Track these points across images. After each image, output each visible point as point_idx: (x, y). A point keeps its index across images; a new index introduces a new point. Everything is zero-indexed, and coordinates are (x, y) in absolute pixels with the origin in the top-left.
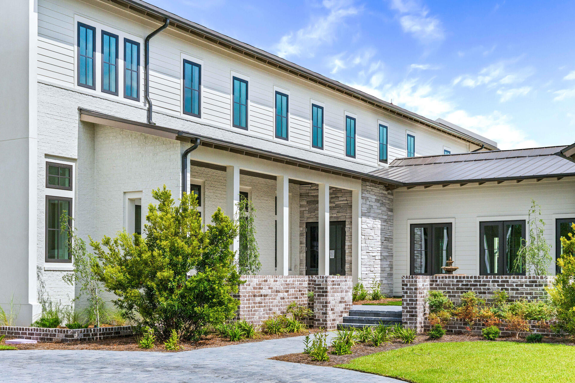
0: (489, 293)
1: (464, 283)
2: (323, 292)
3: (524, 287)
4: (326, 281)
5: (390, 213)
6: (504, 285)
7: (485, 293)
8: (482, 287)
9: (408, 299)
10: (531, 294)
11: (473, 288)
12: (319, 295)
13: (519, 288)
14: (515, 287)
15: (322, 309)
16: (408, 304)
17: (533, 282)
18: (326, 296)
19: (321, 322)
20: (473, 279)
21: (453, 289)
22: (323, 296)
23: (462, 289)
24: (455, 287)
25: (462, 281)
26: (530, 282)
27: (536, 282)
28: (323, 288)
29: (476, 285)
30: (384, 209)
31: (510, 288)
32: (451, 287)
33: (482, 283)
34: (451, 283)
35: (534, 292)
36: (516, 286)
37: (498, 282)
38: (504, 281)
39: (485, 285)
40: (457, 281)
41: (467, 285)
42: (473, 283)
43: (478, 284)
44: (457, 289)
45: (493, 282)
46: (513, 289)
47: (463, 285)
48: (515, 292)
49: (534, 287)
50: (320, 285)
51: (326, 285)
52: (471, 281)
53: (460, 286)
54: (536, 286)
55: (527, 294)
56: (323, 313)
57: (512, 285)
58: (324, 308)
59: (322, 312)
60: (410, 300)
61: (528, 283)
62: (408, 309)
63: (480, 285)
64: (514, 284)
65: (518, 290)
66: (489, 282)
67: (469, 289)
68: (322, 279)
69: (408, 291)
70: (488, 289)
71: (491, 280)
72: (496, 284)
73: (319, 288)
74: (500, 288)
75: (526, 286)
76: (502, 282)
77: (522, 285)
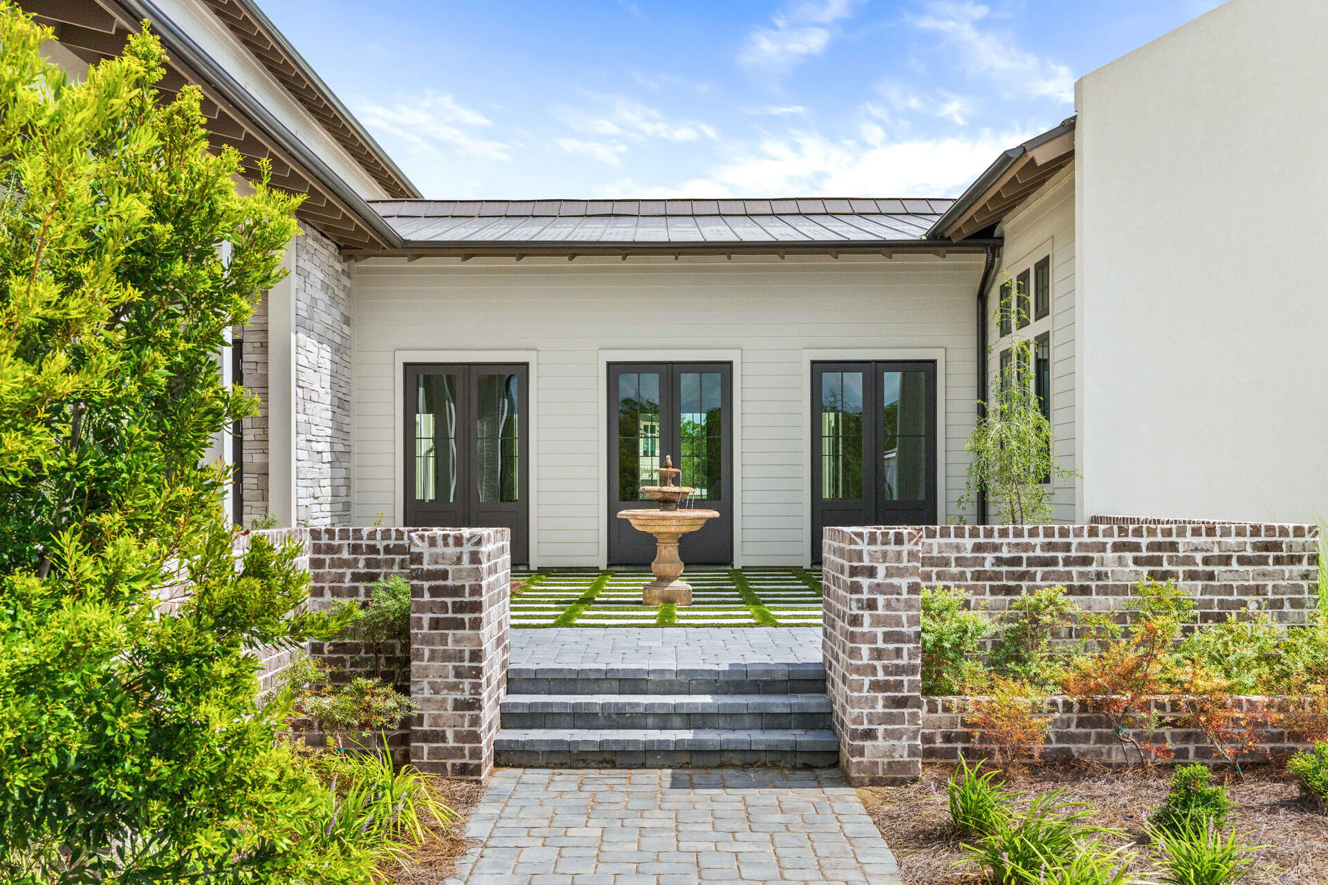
0: (1104, 590)
1: (1005, 553)
2: (459, 608)
3: (1235, 565)
4: (475, 558)
5: (346, 329)
6: (1159, 561)
7: (1085, 590)
8: (1075, 570)
9: (880, 631)
10: (1258, 590)
11: (1040, 571)
12: (435, 624)
13: (1217, 569)
14: (1201, 568)
15: (454, 687)
16: (878, 654)
17: (1267, 547)
18: (476, 624)
19: (451, 743)
20: (1041, 540)
21: (962, 576)
22: (460, 625)
23: (996, 576)
24: (969, 571)
25: (996, 548)
26: (1255, 547)
27: (1276, 546)
28: (457, 591)
29: (1053, 562)
30: (336, 314)
31: (1181, 569)
32: (954, 569)
33: (1073, 554)
34: (953, 555)
35: (1270, 584)
36: (1206, 561)
37: (1136, 547)
38: (1159, 547)
39: (1086, 561)
40: (978, 548)
41: (1017, 561)
42: (1038, 553)
43: (1061, 555)
44: (978, 576)
45: (1117, 547)
46: (1192, 576)
47: (1000, 561)
48: (1200, 584)
49: (1271, 567)
50: (444, 575)
51: (477, 574)
52: (1033, 548)
53: (988, 566)
54: (1278, 561)
55: (1245, 590)
56: (460, 705)
57: (1188, 560)
58: (467, 683)
59: (451, 697)
60: (888, 637)
61: (1249, 552)
62: (881, 676)
63: (1067, 562)
64: (1199, 557)
65: (1211, 576)
66: (1102, 548)
67: (1022, 576)
68: (452, 550)
69: (881, 599)
70: (1099, 576)
71: (1110, 541)
72: (1129, 556)
73: (434, 591)
74: (1145, 570)
75: (1242, 561)
76: (1151, 547)
77: (1226, 560)
